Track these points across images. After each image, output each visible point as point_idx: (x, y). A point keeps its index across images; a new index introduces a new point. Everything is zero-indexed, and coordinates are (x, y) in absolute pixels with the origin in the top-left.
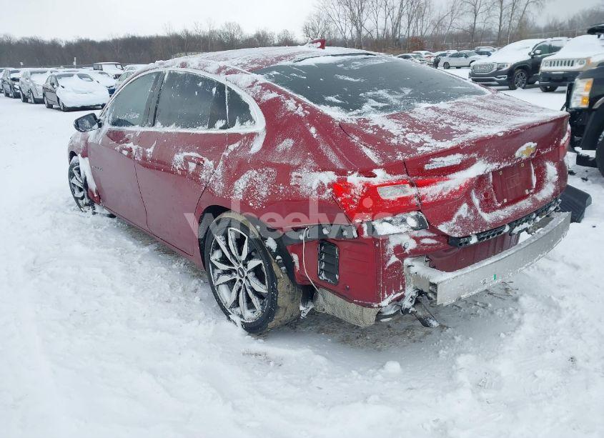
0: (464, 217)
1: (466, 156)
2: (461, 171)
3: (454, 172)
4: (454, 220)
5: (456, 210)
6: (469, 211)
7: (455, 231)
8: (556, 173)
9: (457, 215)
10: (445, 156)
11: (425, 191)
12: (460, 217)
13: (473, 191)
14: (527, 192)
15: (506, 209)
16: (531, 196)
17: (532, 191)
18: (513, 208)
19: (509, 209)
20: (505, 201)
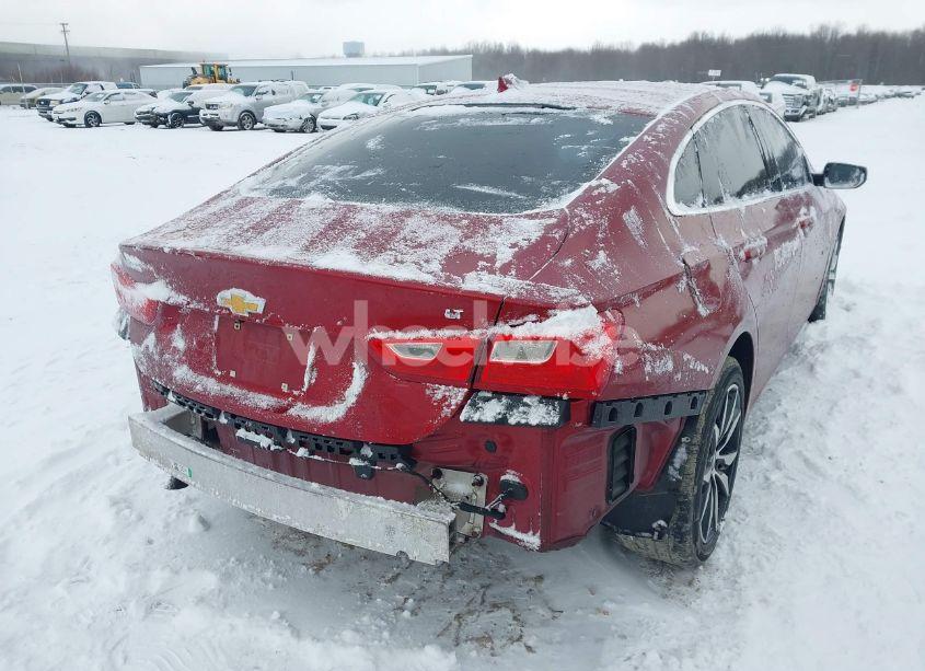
0: (150, 350)
1: (143, 266)
6: (156, 346)
13: (179, 326)
14: (285, 387)
15: (224, 386)
16: (290, 399)
17: (296, 393)
18: (236, 391)
19: (229, 389)
20: (233, 374)
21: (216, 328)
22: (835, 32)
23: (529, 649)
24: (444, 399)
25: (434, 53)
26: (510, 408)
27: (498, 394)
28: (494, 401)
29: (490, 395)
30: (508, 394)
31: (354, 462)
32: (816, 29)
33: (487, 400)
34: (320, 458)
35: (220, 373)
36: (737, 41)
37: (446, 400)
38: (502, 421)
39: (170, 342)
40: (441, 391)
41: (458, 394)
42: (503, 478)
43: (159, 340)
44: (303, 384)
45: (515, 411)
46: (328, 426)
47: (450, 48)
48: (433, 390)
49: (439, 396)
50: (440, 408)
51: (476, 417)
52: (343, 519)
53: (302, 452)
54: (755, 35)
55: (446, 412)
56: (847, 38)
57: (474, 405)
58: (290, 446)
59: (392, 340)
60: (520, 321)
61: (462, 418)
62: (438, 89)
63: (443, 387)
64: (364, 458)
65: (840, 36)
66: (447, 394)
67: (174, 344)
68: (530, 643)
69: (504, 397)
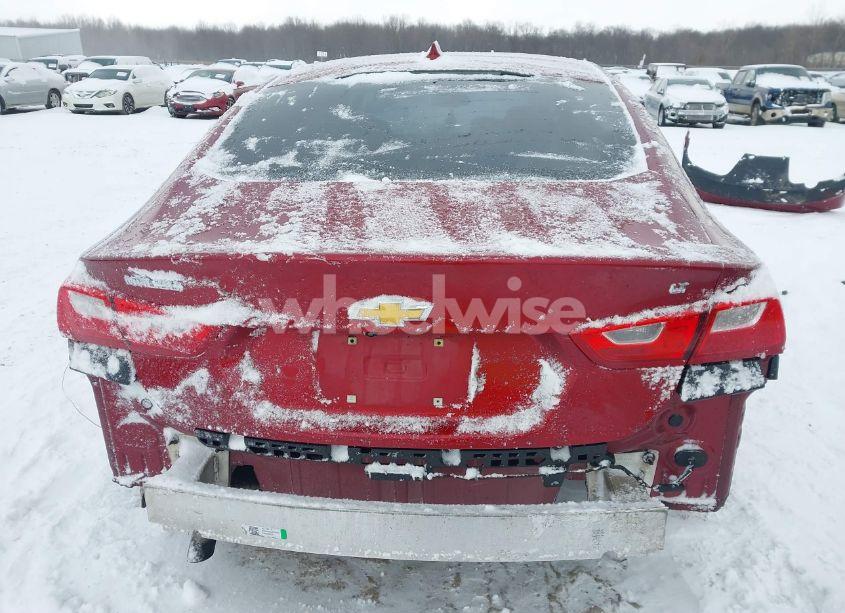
0: (199, 392)
1: (191, 282)
2: (189, 307)
3: (175, 304)
4: (179, 390)
5: (185, 375)
6: (211, 385)
7: (178, 410)
8: (558, 390)
9: (185, 383)
10: (152, 269)
11: (124, 319)
12: (190, 389)
13: (247, 353)
14: (438, 403)
15: (342, 417)
16: (449, 415)
17: (457, 406)
18: (367, 420)
19: (352, 419)
20: (351, 399)
21: (315, 347)
22: (402, 24)
23: (635, 605)
24: (662, 381)
25: (21, 24)
26: (723, 377)
27: (710, 366)
28: (707, 374)
29: (703, 368)
30: (718, 364)
31: (545, 470)
32: (388, 20)
33: (700, 373)
34: (501, 476)
35: (329, 402)
36: (326, 27)
37: (664, 382)
38: (720, 392)
39: (238, 376)
40: (656, 374)
41: (674, 373)
42: (679, 449)
43: (216, 376)
44: (466, 394)
45: (729, 379)
46: (521, 437)
47: (41, 20)
48: (650, 374)
49: (656, 379)
50: (658, 392)
51: (698, 394)
52: (537, 536)
53: (472, 473)
54: (340, 22)
55: (666, 394)
56: (412, 28)
57: (692, 381)
58: (454, 469)
59: (611, 328)
60: (733, 287)
61: (684, 397)
62: (60, 63)
63: (660, 369)
64: (558, 464)
65: (406, 26)
66: (665, 375)
67: (244, 378)
68: (632, 599)
69: (716, 369)
